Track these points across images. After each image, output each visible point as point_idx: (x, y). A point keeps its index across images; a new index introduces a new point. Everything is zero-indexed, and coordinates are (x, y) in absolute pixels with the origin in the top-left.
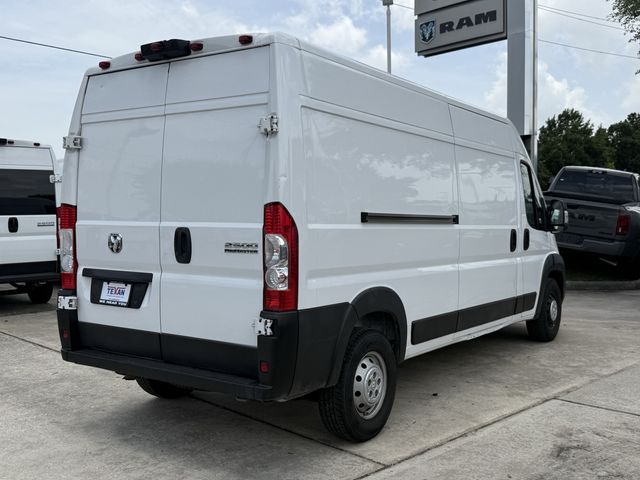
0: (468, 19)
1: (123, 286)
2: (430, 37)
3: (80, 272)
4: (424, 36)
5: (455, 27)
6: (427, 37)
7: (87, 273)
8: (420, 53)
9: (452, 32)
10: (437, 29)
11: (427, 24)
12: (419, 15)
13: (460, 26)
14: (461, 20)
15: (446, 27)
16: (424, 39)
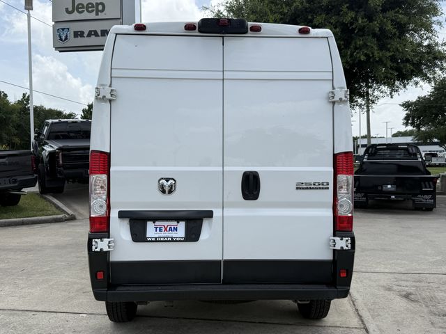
0: (95, 32)
1: (175, 223)
2: (66, 39)
3: (114, 214)
4: (60, 37)
5: (85, 35)
6: (63, 38)
7: (122, 215)
8: (56, 48)
9: (83, 38)
10: (71, 34)
11: (63, 29)
12: (56, 22)
13: (90, 35)
14: (90, 32)
15: (78, 34)
16: (61, 39)
